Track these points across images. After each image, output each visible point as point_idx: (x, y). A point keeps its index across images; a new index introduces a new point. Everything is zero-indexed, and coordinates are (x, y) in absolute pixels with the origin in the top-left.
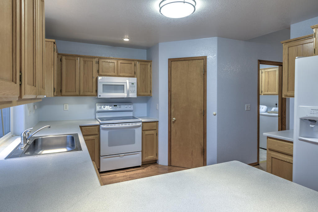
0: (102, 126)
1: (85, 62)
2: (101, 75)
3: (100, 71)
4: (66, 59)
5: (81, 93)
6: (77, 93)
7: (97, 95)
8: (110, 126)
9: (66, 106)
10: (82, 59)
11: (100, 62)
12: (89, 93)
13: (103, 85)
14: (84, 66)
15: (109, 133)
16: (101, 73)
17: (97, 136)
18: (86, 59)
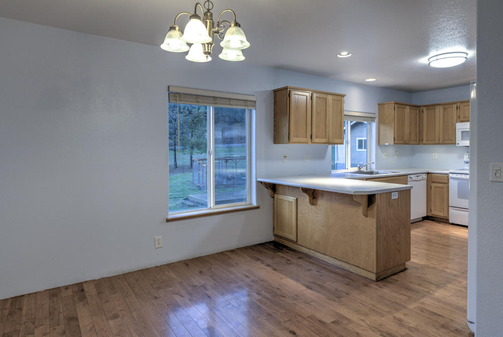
0: (450, 175)
1: (445, 109)
2: (462, 121)
3: (462, 116)
4: (427, 110)
5: (441, 142)
6: (437, 141)
7: (455, 144)
8: (459, 176)
9: (435, 155)
10: (441, 107)
11: (462, 107)
12: (449, 142)
13: (462, 132)
14: (444, 114)
15: (458, 183)
16: (462, 119)
17: (447, 185)
18: (445, 107)
